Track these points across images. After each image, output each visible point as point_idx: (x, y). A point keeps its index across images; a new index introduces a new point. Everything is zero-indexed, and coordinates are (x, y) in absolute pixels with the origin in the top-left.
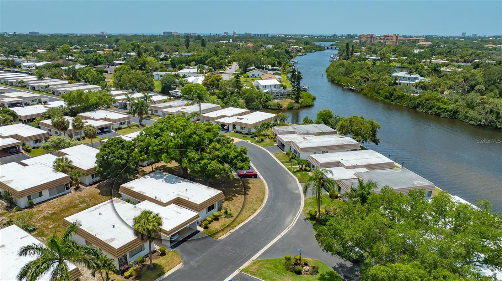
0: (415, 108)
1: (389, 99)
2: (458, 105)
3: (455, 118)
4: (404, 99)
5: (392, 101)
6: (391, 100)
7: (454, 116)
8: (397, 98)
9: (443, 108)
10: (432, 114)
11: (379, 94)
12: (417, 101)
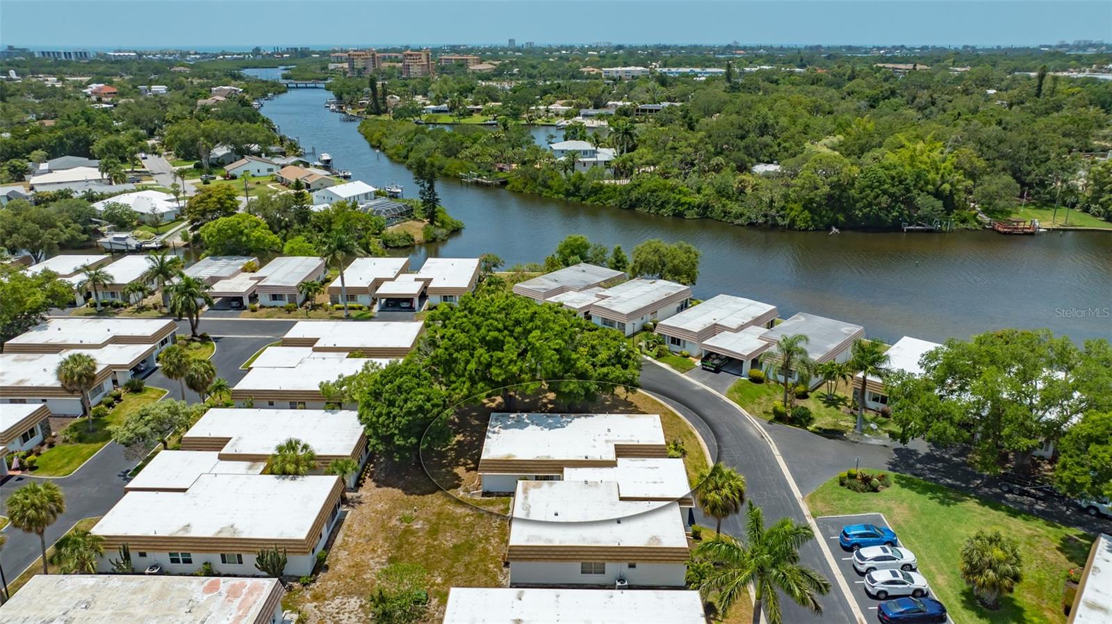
0: (632, 207)
1: (573, 195)
2: (706, 195)
3: (708, 217)
4: (605, 193)
5: (583, 199)
6: (579, 199)
7: (705, 213)
8: (591, 192)
9: (685, 203)
10: (669, 215)
11: (549, 187)
12: (634, 195)
